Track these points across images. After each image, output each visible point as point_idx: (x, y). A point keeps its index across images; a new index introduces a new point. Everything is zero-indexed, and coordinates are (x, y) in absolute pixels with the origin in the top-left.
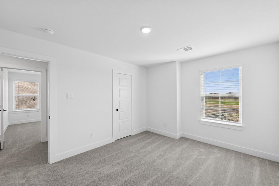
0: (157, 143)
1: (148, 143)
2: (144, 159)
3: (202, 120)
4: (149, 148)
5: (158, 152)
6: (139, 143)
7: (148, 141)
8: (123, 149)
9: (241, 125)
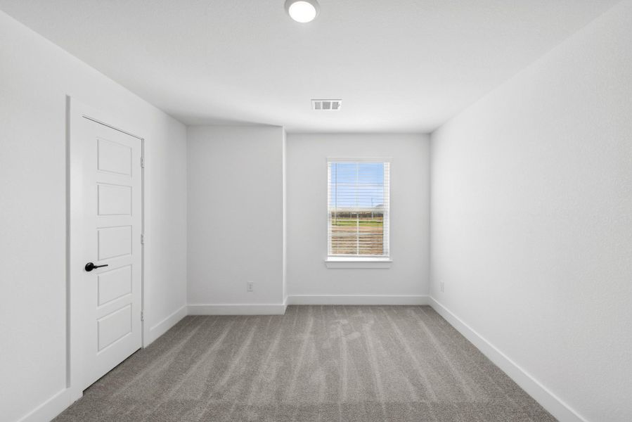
0: (248, 342)
1: (221, 352)
2: (250, 404)
3: (330, 259)
4: (237, 363)
5: (269, 366)
6: (193, 362)
7: (217, 345)
8: (148, 412)
9: (387, 260)
